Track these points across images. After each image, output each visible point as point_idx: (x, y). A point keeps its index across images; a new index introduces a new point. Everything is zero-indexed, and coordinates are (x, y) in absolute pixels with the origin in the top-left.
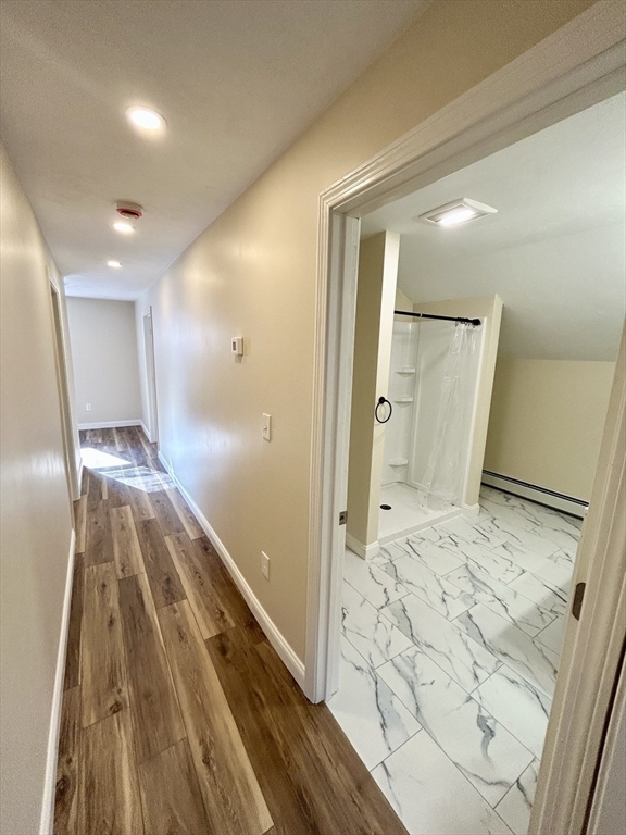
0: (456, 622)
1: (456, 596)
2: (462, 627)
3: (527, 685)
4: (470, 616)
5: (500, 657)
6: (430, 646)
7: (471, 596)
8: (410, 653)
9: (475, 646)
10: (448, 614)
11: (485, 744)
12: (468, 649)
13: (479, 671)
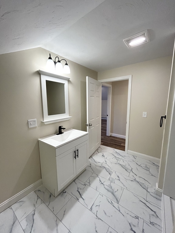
0: (113, 171)
1: (116, 179)
2: (111, 170)
3: (97, 163)
4: (110, 174)
5: (102, 166)
6: (116, 164)
7: (111, 182)
8: (119, 161)
9: (107, 167)
10: (115, 172)
11: (103, 154)
12: (108, 166)
13: (105, 162)
